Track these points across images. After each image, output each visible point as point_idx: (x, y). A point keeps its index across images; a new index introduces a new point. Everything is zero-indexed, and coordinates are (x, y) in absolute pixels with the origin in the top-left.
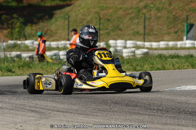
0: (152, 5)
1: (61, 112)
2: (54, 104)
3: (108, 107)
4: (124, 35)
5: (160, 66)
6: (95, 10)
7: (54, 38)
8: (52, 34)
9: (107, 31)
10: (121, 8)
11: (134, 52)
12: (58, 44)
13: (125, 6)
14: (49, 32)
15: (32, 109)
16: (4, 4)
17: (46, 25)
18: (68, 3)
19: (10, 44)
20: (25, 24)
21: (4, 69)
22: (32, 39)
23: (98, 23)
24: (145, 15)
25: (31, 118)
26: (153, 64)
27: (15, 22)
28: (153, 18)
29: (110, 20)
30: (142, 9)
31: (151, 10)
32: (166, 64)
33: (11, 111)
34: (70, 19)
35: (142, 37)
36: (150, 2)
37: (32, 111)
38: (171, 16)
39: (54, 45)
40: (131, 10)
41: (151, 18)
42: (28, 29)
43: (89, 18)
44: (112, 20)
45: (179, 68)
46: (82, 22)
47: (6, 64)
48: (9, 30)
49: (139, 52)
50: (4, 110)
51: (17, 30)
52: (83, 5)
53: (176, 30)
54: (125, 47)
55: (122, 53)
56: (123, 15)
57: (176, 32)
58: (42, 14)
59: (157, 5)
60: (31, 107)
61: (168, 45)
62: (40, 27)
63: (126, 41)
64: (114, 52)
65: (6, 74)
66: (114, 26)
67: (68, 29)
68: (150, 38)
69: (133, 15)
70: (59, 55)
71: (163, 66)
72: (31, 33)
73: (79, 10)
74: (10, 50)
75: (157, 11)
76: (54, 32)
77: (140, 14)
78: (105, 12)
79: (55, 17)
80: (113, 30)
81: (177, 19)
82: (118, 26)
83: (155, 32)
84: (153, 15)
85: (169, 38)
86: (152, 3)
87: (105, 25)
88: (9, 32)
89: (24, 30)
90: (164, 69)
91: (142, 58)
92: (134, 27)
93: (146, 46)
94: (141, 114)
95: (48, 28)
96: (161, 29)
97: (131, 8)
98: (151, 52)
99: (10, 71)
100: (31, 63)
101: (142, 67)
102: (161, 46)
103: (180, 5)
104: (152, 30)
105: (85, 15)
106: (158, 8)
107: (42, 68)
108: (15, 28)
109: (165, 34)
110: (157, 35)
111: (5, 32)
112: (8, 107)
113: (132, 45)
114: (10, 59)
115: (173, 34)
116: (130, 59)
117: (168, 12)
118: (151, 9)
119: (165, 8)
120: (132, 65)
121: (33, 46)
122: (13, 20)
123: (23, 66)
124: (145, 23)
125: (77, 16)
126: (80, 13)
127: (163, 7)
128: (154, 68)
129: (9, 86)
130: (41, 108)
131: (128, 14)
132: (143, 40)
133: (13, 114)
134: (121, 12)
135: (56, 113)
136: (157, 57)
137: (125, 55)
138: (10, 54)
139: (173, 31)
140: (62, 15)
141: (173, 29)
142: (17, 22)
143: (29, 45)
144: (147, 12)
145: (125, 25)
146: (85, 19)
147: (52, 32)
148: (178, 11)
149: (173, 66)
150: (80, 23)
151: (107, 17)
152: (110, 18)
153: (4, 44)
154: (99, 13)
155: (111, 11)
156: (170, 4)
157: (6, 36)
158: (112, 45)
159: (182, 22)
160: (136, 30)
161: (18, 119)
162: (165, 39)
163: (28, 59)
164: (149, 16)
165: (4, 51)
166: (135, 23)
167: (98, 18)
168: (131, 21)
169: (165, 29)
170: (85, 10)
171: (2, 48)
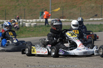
0: (21, 4)
9: (3, 15)
10: (8, 6)
31: (21, 6)
53: (32, 14)
57: (32, 15)
86: (21, 3)
156: (29, 4)
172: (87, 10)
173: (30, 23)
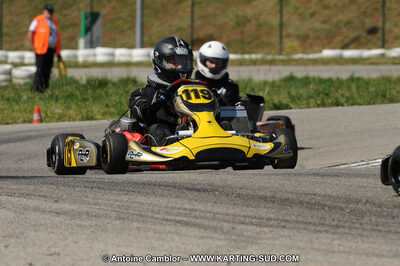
172: (326, 7)
173: (7, 67)
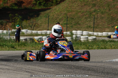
1: (44, 72)
2: (40, 68)
3: (72, 71)
4: (82, 28)
5: (103, 47)
6: (64, 12)
7: (40, 29)
8: (39, 26)
11: (87, 38)
12: (42, 32)
13: (82, 10)
14: (36, 25)
15: (27, 70)
16: (10, 8)
17: (35, 20)
18: (49, 7)
19: (14, 31)
20: (22, 20)
21: (10, 46)
22: (27, 29)
23: (66, 20)
24: (94, 16)
25: (26, 76)
26: (99, 45)
27: (17, 18)
28: (99, 18)
29: (73, 18)
30: (93, 13)
32: (107, 45)
33: (14, 71)
34: (49, 17)
35: (92, 29)
36: (98, 8)
37: (27, 72)
38: (110, 17)
39: (39, 33)
40: (86, 13)
41: (98, 18)
42: (24, 23)
43: (60, 17)
44: (75, 19)
45: (114, 48)
46: (56, 19)
47: (11, 43)
48: (13, 23)
49: (90, 38)
50: (10, 71)
51: (17, 23)
52: (57, 9)
54: (82, 35)
55: (81, 38)
56: (81, 16)
58: (33, 14)
59: (102, 10)
60: (26, 69)
61: (108, 34)
62: (31, 22)
63: (83, 31)
64: (75, 38)
65: (11, 49)
66: (75, 22)
67: (48, 23)
68: (97, 30)
69: (87, 16)
70: (42, 39)
71: (105, 47)
72: (26, 25)
73: (55, 12)
74: (13, 35)
75: (102, 14)
76: (40, 25)
77: (92, 16)
78: (70, 13)
79: (41, 16)
80: (75, 25)
81: (114, 19)
82: (78, 22)
83: (100, 27)
84: (99, 16)
85: (109, 30)
87: (70, 21)
88: (13, 24)
89: (21, 23)
90: (105, 49)
91: (93, 42)
92: (88, 23)
93: (94, 35)
94: (92, 75)
95: (36, 22)
96: (104, 25)
97: (86, 12)
98: (97, 38)
99: (13, 47)
100: (26, 43)
101: (92, 47)
102: (104, 35)
103: (116, 11)
104: (98, 25)
105: (58, 15)
106: (102, 12)
107: (32, 46)
108: (16, 22)
109: (106, 27)
110: (102, 28)
111: (11, 24)
112: (12, 69)
113: (86, 34)
114: (13, 40)
115: (111, 28)
116: (85, 42)
117: (108, 15)
118: (98, 12)
119: (107, 12)
120: (86, 46)
121: (27, 33)
122: (15, 17)
123: (21, 45)
124: (94, 20)
125: (54, 15)
126: (56, 14)
127: (105, 12)
128: (99, 48)
129: (13, 56)
130: (32, 70)
131: (84, 15)
132: (93, 31)
133: (15, 73)
134: (80, 14)
135: (41, 73)
136: (101, 41)
137: (82, 39)
138: (13, 38)
139: (111, 26)
140: (45, 15)
141: (111, 24)
142: (18, 19)
143: (25, 32)
144: (96, 14)
145: (82, 22)
146: (58, 18)
147: (39, 25)
148: (114, 14)
149: (111, 47)
150: (55, 20)
151: (71, 17)
152: (73, 17)
153: (10, 31)
154: (67, 14)
155: (74, 13)
157: (11, 27)
158: (74, 33)
159: (116, 21)
160: (89, 25)
161: (18, 76)
162: (106, 31)
163: (24, 41)
164: (97, 17)
165: (10, 36)
166: (88, 21)
167: (66, 17)
168: (86, 19)
169: (106, 24)
170: (58, 12)
171: (9, 34)
